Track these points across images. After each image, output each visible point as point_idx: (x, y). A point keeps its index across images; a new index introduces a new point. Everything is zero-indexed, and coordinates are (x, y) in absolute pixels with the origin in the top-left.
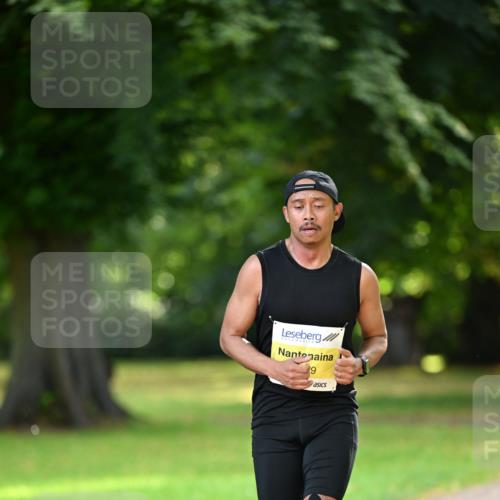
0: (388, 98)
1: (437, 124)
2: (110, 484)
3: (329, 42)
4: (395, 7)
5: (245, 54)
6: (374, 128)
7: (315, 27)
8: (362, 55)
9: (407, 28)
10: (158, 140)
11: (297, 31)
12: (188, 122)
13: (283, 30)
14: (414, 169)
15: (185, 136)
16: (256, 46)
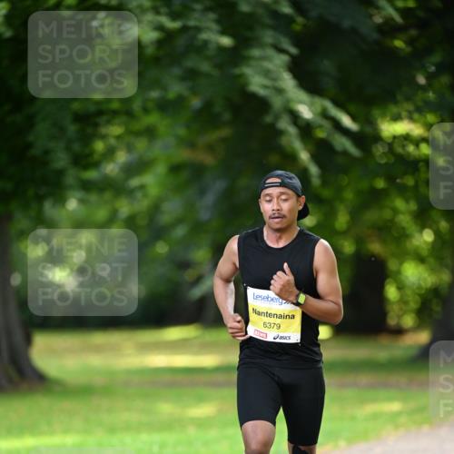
0: (280, 91)
1: (325, 114)
2: (29, 441)
3: (226, 41)
4: (286, 9)
5: (150, 51)
6: (268, 119)
7: (215, 27)
8: (256, 52)
9: (297, 28)
10: (72, 129)
11: (198, 29)
12: (100, 113)
13: (185, 29)
14: (304, 156)
15: (96, 125)
16: (160, 43)
